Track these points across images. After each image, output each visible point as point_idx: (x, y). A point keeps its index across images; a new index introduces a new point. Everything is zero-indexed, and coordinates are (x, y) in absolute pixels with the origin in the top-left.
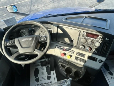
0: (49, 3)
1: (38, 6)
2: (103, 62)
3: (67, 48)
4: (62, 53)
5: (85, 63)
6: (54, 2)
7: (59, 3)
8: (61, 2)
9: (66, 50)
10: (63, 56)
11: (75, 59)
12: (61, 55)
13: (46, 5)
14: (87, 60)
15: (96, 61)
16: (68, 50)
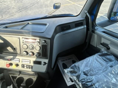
0: (15, 13)
1: (2, 17)
2: (47, 63)
3: (12, 57)
4: (8, 63)
5: (32, 69)
6: (21, 11)
7: (26, 12)
8: (28, 11)
9: (11, 60)
10: (9, 67)
11: (22, 67)
12: (7, 66)
13: (11, 15)
14: (33, 65)
15: (41, 65)
16: (12, 59)
